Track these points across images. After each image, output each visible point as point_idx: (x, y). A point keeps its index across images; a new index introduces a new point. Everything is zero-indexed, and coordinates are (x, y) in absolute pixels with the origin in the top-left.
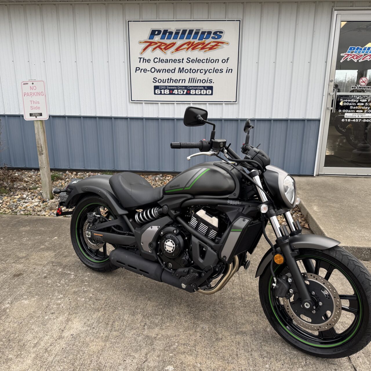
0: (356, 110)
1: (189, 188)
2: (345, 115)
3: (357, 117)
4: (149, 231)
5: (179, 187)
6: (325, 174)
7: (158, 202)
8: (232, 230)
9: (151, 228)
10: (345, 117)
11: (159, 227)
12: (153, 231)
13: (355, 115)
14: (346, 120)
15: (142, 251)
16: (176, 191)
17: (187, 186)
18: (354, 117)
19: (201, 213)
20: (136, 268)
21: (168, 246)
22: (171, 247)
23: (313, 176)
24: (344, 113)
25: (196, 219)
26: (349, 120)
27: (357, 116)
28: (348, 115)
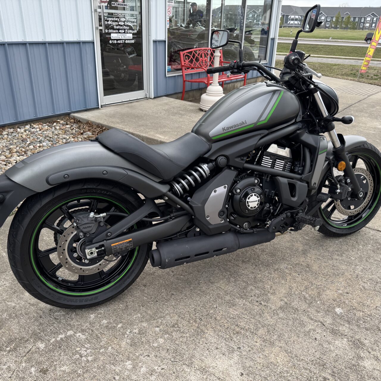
0: (119, 29)
1: (266, 121)
2: (111, 36)
3: (121, 38)
4: (214, 197)
5: (244, 125)
6: (106, 104)
7: (206, 156)
8: (319, 153)
9: (215, 192)
10: (112, 38)
11: (226, 186)
12: (220, 195)
13: (119, 36)
14: (113, 41)
15: (210, 227)
16: (241, 131)
17: (261, 119)
18: (119, 38)
19: (273, 149)
20: (207, 253)
21: (251, 202)
22: (256, 201)
23: (98, 108)
24: (110, 34)
25: (269, 158)
26: (115, 42)
27: (121, 36)
28: (114, 36)
